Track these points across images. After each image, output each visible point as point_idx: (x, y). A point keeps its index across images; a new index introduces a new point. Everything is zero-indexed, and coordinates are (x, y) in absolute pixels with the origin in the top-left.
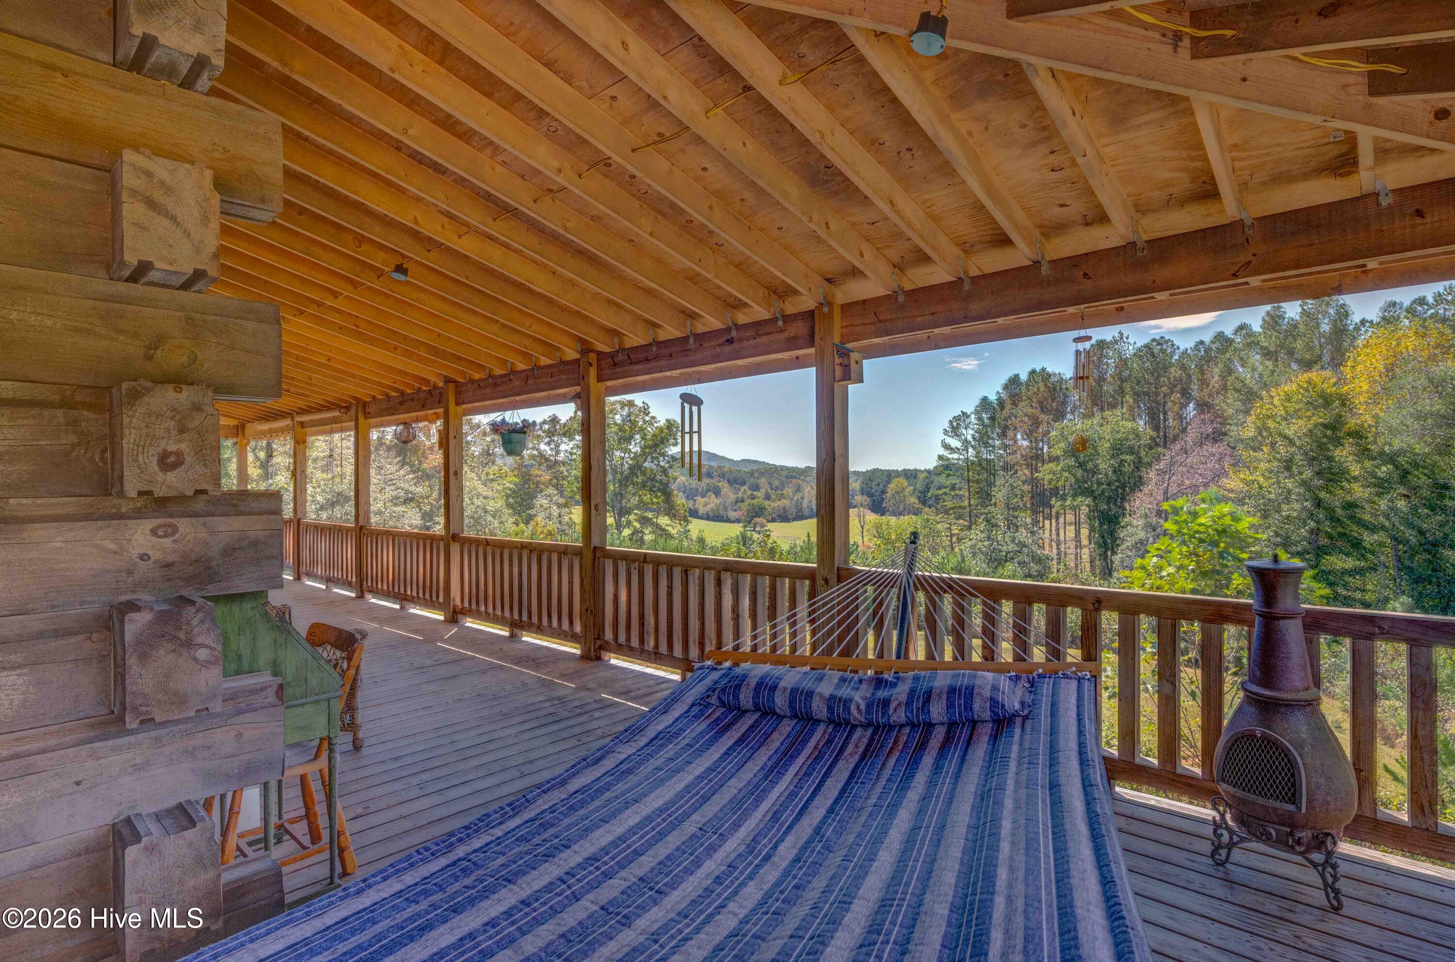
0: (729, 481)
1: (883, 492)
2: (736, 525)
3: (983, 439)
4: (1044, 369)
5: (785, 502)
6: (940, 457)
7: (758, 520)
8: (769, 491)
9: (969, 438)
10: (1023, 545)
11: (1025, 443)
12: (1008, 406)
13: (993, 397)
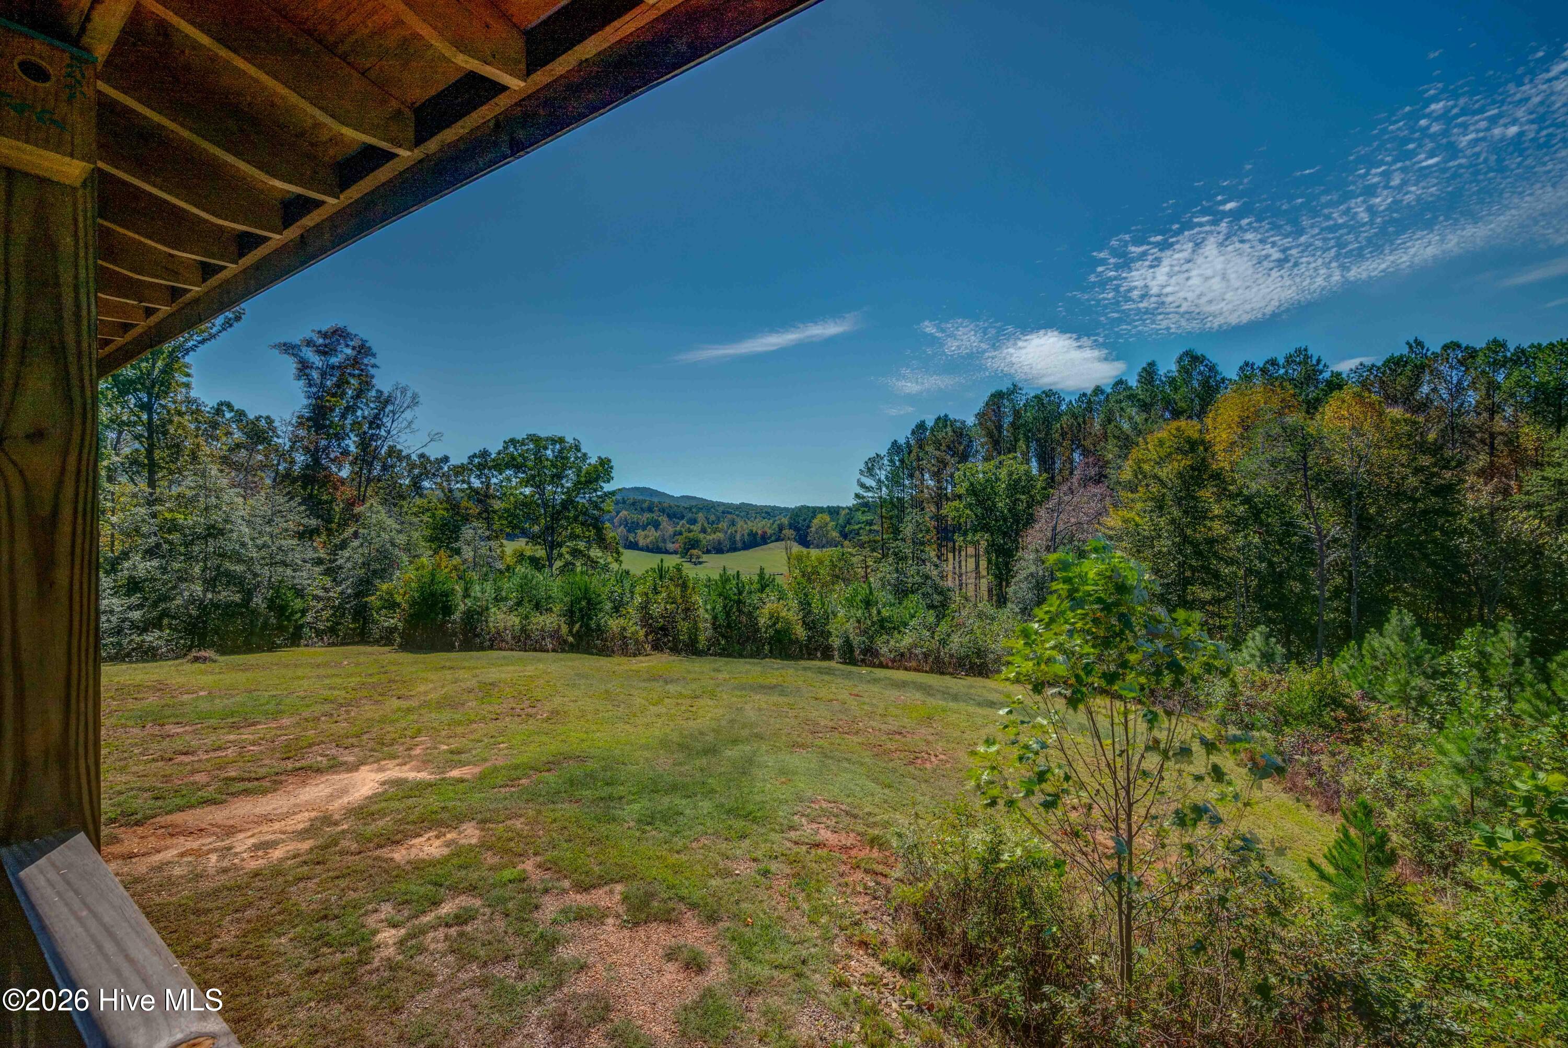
0: (669, 516)
1: (809, 527)
2: (674, 556)
3: (894, 480)
4: (946, 416)
5: (720, 535)
6: (857, 496)
7: (695, 552)
8: (706, 525)
9: (883, 478)
10: (927, 577)
11: (931, 483)
12: (915, 450)
13: (902, 441)
